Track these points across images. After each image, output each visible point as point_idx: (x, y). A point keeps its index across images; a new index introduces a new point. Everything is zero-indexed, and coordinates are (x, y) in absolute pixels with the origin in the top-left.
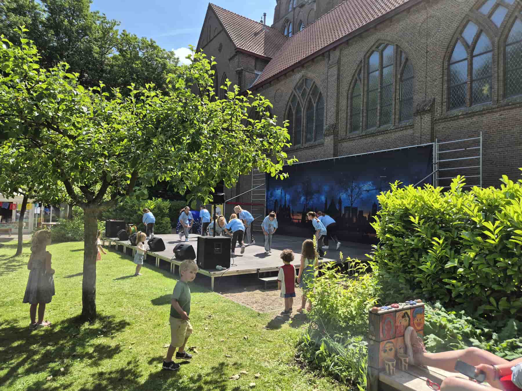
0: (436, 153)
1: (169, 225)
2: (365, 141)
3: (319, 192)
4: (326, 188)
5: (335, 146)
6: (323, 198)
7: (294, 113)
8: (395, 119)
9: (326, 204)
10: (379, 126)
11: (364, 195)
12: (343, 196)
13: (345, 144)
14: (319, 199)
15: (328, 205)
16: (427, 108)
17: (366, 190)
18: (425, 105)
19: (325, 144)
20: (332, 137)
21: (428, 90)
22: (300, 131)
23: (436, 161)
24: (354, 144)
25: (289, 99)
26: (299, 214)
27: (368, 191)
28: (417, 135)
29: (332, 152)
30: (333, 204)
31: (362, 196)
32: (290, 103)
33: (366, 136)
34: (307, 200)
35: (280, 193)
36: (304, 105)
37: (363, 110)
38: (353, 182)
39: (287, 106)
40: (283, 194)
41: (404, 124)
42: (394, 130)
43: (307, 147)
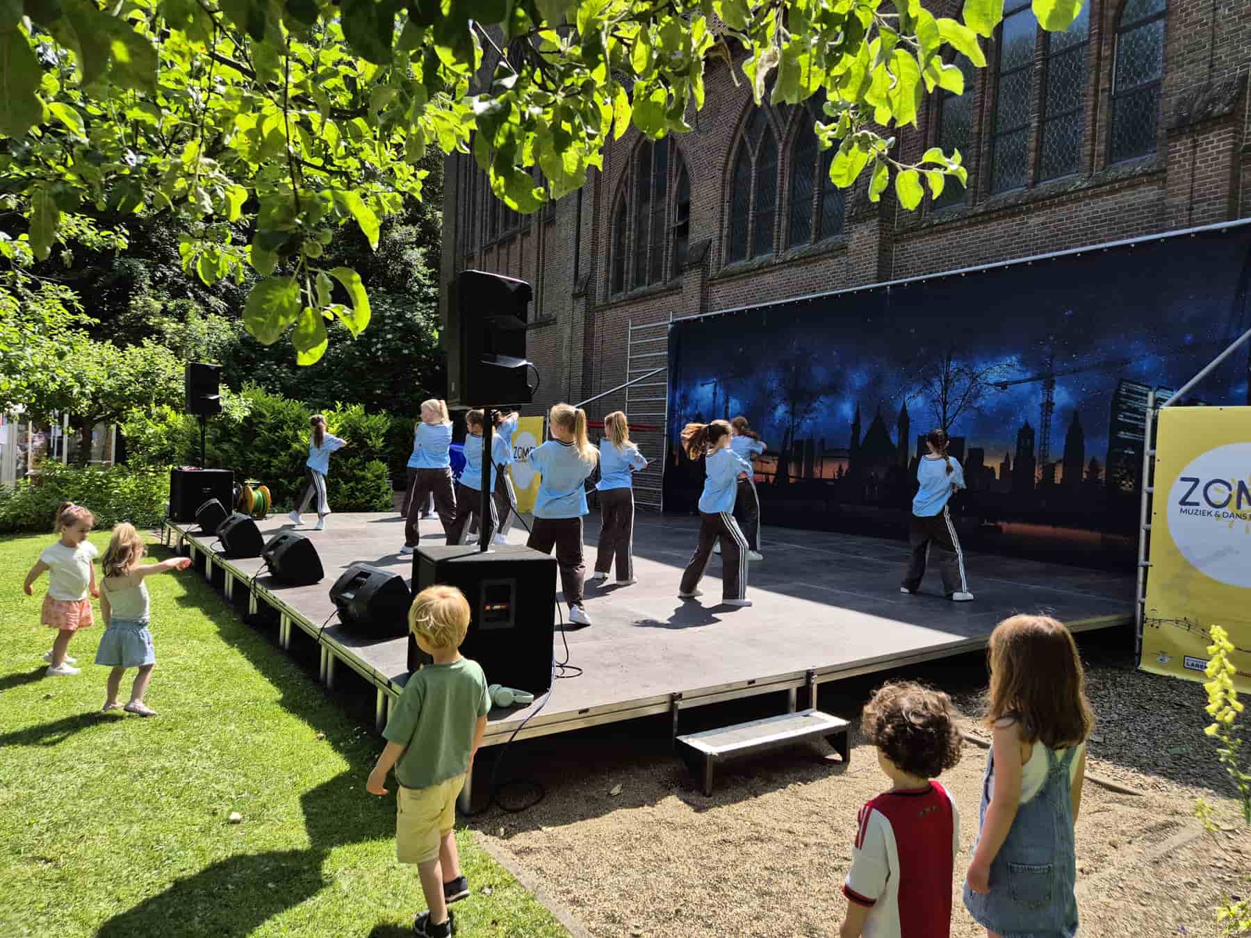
1: (386, 484)
2: (984, 231)
3: (835, 389)
4: (858, 379)
5: (884, 250)
6: (847, 410)
7: (753, 160)
8: (1092, 156)
9: (856, 426)
10: (1035, 183)
11: (989, 398)
12: (916, 402)
13: (915, 245)
14: (832, 410)
15: (863, 433)
16: (1221, 108)
17: (997, 384)
18: (1213, 101)
19: (852, 246)
20: (875, 221)
21: (1222, 52)
22: (772, 213)
24: (943, 242)
25: (740, 120)
26: (769, 459)
27: (1004, 386)
28: (1176, 201)
29: (873, 270)
30: (879, 429)
31: (981, 402)
32: (742, 130)
33: (988, 216)
34: (793, 413)
35: (711, 395)
36: (784, 136)
37: (979, 134)
38: (949, 359)
39: (733, 138)
40: (721, 400)
41: (1128, 169)
42: (1090, 192)
43: (792, 260)
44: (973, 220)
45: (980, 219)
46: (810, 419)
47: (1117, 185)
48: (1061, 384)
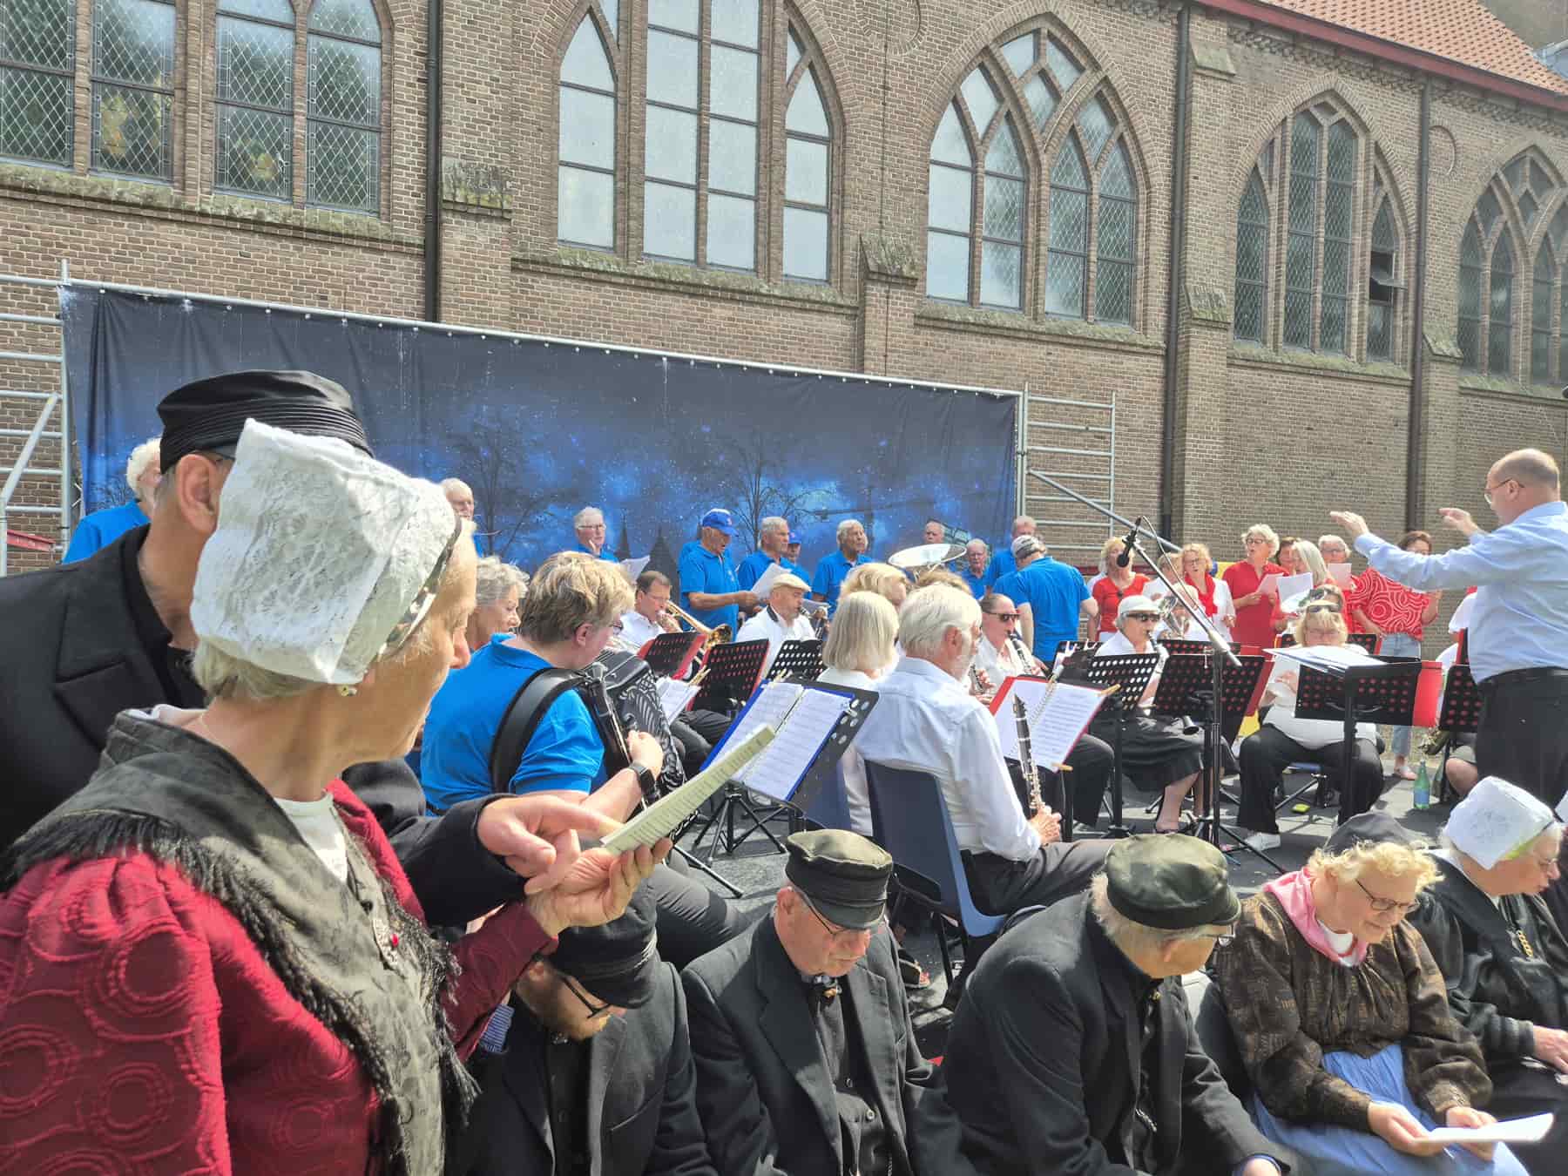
0: (1023, 422)
4: (622, 484)
8: (775, 260)
11: (808, 528)
17: (817, 512)
18: (895, 259)
21: (888, 213)
23: (1026, 448)
24: (594, 297)
27: (823, 515)
29: (499, 305)
41: (810, 290)
42: (782, 302)
43: (258, 222)
44: (643, 283)
45: (652, 285)
46: (531, 541)
47: (808, 306)
48: (880, 519)
